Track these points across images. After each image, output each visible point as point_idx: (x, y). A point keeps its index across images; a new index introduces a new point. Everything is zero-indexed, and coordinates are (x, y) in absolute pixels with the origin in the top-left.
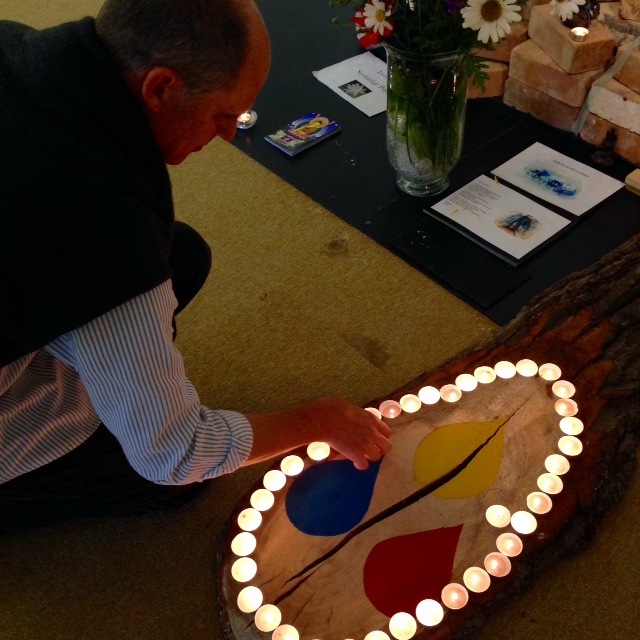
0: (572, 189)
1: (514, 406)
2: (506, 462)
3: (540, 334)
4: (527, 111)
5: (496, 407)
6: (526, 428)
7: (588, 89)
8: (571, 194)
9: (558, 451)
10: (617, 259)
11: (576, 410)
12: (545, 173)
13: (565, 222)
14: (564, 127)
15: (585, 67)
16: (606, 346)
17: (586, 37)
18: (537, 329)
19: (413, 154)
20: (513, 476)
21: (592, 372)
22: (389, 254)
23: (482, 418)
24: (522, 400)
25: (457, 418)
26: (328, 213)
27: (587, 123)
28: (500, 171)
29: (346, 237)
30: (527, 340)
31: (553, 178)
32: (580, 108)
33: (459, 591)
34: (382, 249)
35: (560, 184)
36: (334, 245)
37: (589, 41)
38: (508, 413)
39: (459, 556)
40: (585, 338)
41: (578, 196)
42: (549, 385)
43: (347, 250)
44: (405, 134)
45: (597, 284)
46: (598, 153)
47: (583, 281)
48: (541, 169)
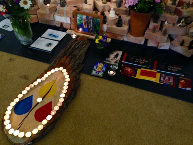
0: (58, 36)
1: (56, 77)
2: (57, 87)
3: (58, 63)
4: (44, 23)
5: (53, 78)
6: (60, 80)
7: (54, 16)
8: (58, 37)
9: (66, 82)
10: (68, 46)
11: (67, 74)
12: (52, 34)
13: (58, 42)
14: (52, 25)
15: (52, 12)
16: (70, 61)
17: (50, 6)
18: (57, 62)
19: (22, 36)
20: (59, 89)
21: (69, 66)
22: (24, 58)
23: (51, 81)
24: (57, 75)
25: (46, 83)
26: (7, 53)
27: (56, 23)
28: (43, 36)
29: (13, 57)
30: (56, 65)
31: (53, 35)
32: (54, 20)
33: (54, 112)
34: (22, 57)
35: (55, 36)
36: (10, 59)
37: (51, 7)
38: (56, 78)
39: (53, 106)
40: (66, 61)
41: (59, 37)
42: (62, 71)
43: (14, 60)
44: (19, 32)
45: (66, 51)
46: (60, 28)
47: (63, 51)
48: (51, 34)
